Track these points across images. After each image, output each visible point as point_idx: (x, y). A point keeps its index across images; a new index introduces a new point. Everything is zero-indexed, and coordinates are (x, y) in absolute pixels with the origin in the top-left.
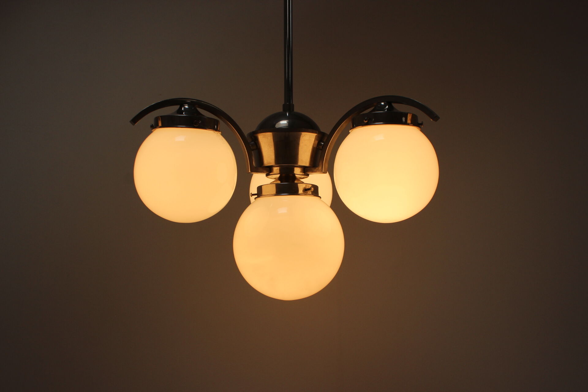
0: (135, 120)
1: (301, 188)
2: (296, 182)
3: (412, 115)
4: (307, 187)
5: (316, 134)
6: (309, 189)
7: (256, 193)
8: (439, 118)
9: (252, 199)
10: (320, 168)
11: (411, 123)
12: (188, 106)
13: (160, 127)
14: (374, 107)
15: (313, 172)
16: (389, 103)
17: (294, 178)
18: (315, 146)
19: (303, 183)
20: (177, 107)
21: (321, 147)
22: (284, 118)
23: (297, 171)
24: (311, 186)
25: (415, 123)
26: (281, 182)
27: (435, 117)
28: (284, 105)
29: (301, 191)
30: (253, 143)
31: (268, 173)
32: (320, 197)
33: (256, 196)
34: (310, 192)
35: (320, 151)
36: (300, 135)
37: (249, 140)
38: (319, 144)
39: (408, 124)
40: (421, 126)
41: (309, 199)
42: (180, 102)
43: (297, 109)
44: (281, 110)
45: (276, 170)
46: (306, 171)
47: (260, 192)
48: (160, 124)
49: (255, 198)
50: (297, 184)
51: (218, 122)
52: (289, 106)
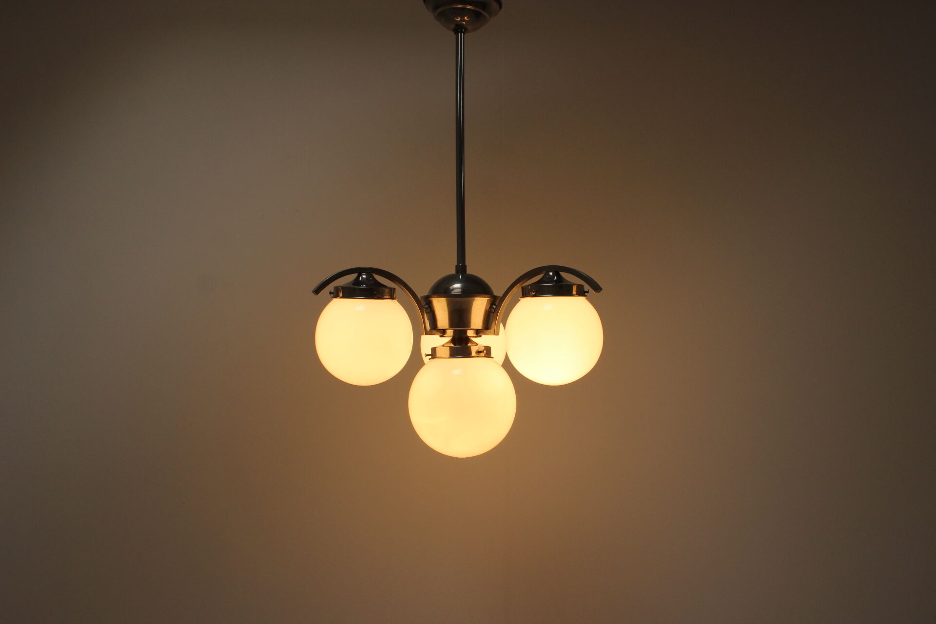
0: (317, 291)
1: (474, 350)
2: (469, 345)
3: (577, 287)
4: (480, 350)
5: (488, 299)
6: (481, 352)
7: (430, 353)
8: (601, 289)
9: (426, 359)
10: (492, 330)
11: (576, 294)
12: (366, 275)
13: (341, 298)
14: (543, 274)
15: (485, 334)
16: (557, 273)
17: (467, 340)
18: (488, 309)
19: (477, 344)
20: (356, 275)
21: (493, 310)
22: (458, 281)
23: (470, 333)
24: (483, 348)
25: (581, 293)
26: (455, 344)
28: (456, 266)
29: (474, 354)
30: (427, 306)
31: (441, 335)
32: (493, 358)
33: (430, 357)
34: (482, 354)
35: (492, 314)
36: (474, 300)
37: (423, 303)
38: (491, 307)
39: (574, 296)
40: (586, 294)
41: (483, 361)
42: (359, 271)
43: (469, 271)
44: (453, 272)
45: (450, 332)
46: (478, 333)
47: (434, 354)
48: (341, 295)
49: (430, 359)
50: (470, 346)
51: (394, 289)
52: (461, 268)
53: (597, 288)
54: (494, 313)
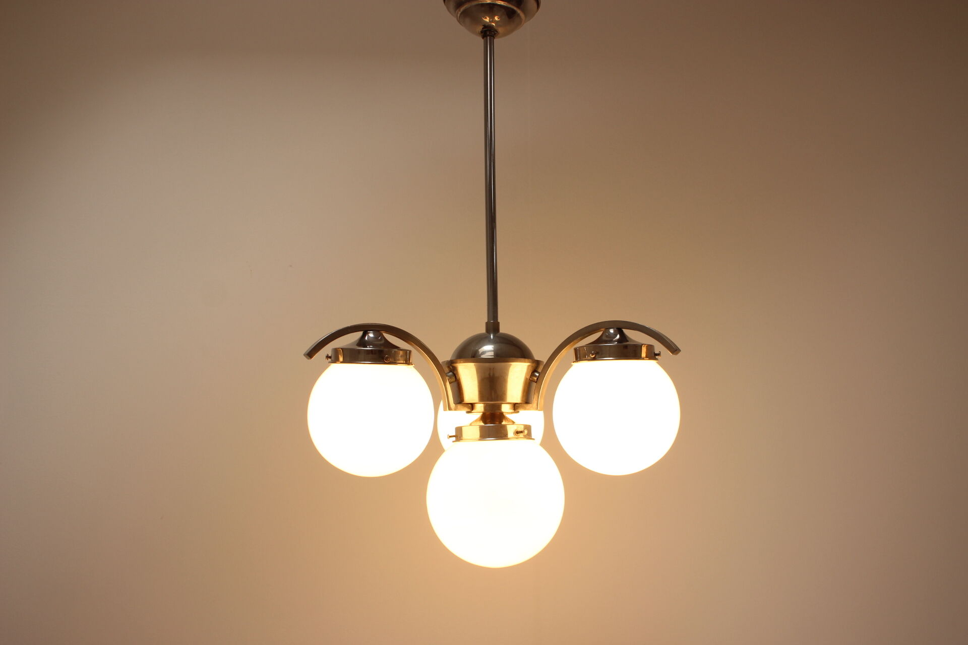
0: (310, 354)
1: (511, 430)
2: (504, 423)
3: (647, 347)
4: (520, 430)
5: (529, 364)
6: (521, 432)
7: (454, 434)
8: (680, 351)
9: (448, 442)
10: (535, 405)
11: (646, 357)
12: (374, 334)
13: (342, 362)
14: (602, 332)
15: (525, 409)
16: (620, 331)
17: (501, 417)
18: (528, 377)
19: (513, 423)
20: (360, 334)
21: (536, 379)
22: (490, 342)
23: (506, 408)
24: (522, 427)
25: (652, 355)
26: (485, 422)
27: (674, 350)
28: (487, 323)
29: (511, 433)
30: (451, 373)
31: (469, 410)
32: (534, 439)
33: (454, 439)
34: (521, 435)
35: (534, 384)
36: (510, 366)
37: (446, 370)
38: (533, 374)
39: (643, 359)
40: (657, 357)
41: (522, 442)
42: (365, 328)
43: (503, 330)
44: (482, 330)
45: (480, 408)
46: (515, 407)
47: (458, 435)
48: (341, 359)
49: (453, 442)
50: (505, 426)
51: (410, 352)
52: (493, 326)
53: (674, 349)
54: (536, 382)
